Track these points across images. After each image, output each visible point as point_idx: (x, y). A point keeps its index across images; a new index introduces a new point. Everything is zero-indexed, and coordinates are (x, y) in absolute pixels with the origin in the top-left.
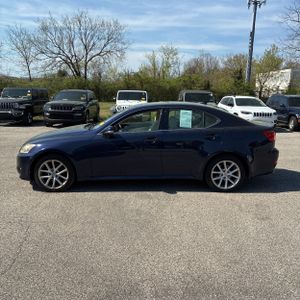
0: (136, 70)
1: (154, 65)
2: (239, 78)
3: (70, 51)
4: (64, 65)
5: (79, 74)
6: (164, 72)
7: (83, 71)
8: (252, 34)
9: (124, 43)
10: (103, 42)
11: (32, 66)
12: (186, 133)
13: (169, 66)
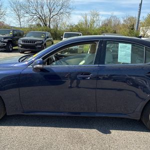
0: (76, 24)
1: (86, 21)
2: (132, 29)
3: (42, 13)
4: (38, 20)
5: (46, 25)
6: (91, 25)
7: (48, 23)
8: (141, 5)
9: (70, 9)
10: (59, 7)
11: (22, 20)
12: (125, 68)
13: (94, 22)
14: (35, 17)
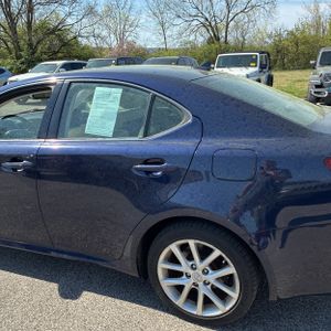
4: (202, 29)
14: (195, 23)
